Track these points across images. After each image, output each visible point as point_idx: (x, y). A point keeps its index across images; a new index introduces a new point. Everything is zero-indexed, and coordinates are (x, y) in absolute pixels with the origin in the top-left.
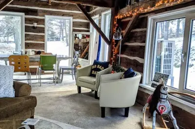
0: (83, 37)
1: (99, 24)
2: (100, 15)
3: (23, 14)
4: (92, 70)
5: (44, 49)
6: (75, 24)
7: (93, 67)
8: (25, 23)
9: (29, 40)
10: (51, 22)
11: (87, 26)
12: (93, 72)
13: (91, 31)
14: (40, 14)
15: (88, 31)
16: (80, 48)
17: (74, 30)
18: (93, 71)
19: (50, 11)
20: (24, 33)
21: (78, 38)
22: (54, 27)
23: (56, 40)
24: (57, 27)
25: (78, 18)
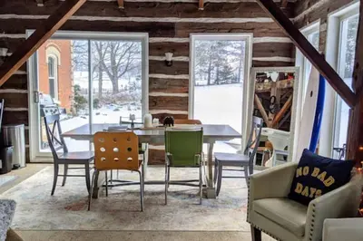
0: (282, 77)
1: (320, 44)
2: (325, 21)
3: (145, 35)
4: (296, 180)
5: (187, 110)
6: (257, 49)
7: (299, 172)
8: (150, 55)
9: (158, 90)
10: (225, 49)
11: (289, 51)
12: (299, 189)
13: (298, 64)
14: (179, 32)
15: (292, 64)
16: (272, 101)
17: (255, 64)
18: (299, 185)
19: (202, 24)
20: (148, 76)
21: (270, 79)
22: (230, 58)
23: (232, 83)
24: (234, 57)
25: (265, 34)
